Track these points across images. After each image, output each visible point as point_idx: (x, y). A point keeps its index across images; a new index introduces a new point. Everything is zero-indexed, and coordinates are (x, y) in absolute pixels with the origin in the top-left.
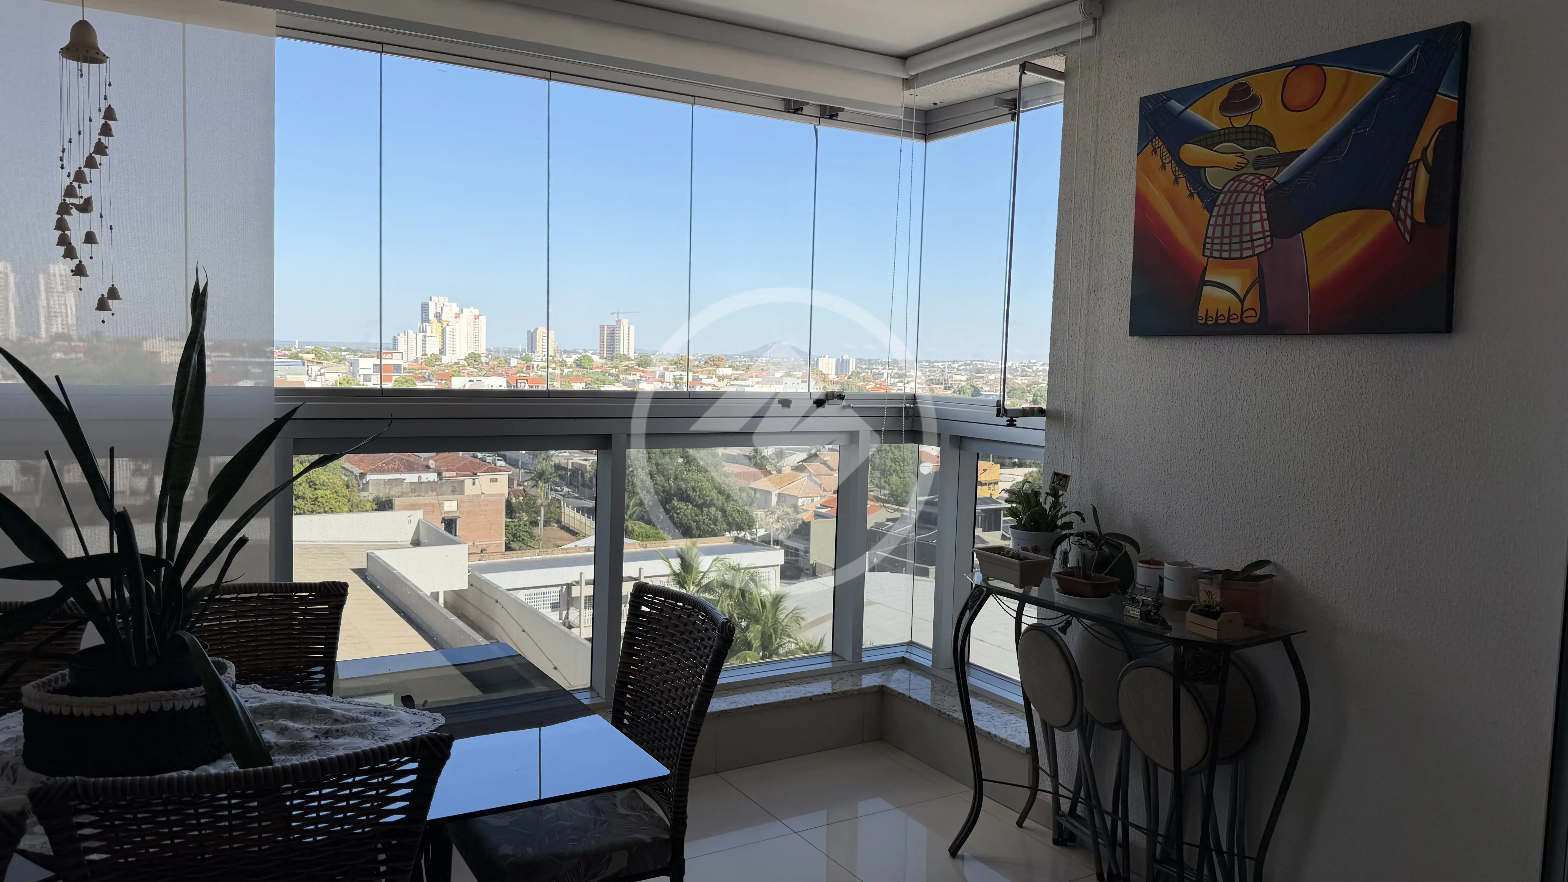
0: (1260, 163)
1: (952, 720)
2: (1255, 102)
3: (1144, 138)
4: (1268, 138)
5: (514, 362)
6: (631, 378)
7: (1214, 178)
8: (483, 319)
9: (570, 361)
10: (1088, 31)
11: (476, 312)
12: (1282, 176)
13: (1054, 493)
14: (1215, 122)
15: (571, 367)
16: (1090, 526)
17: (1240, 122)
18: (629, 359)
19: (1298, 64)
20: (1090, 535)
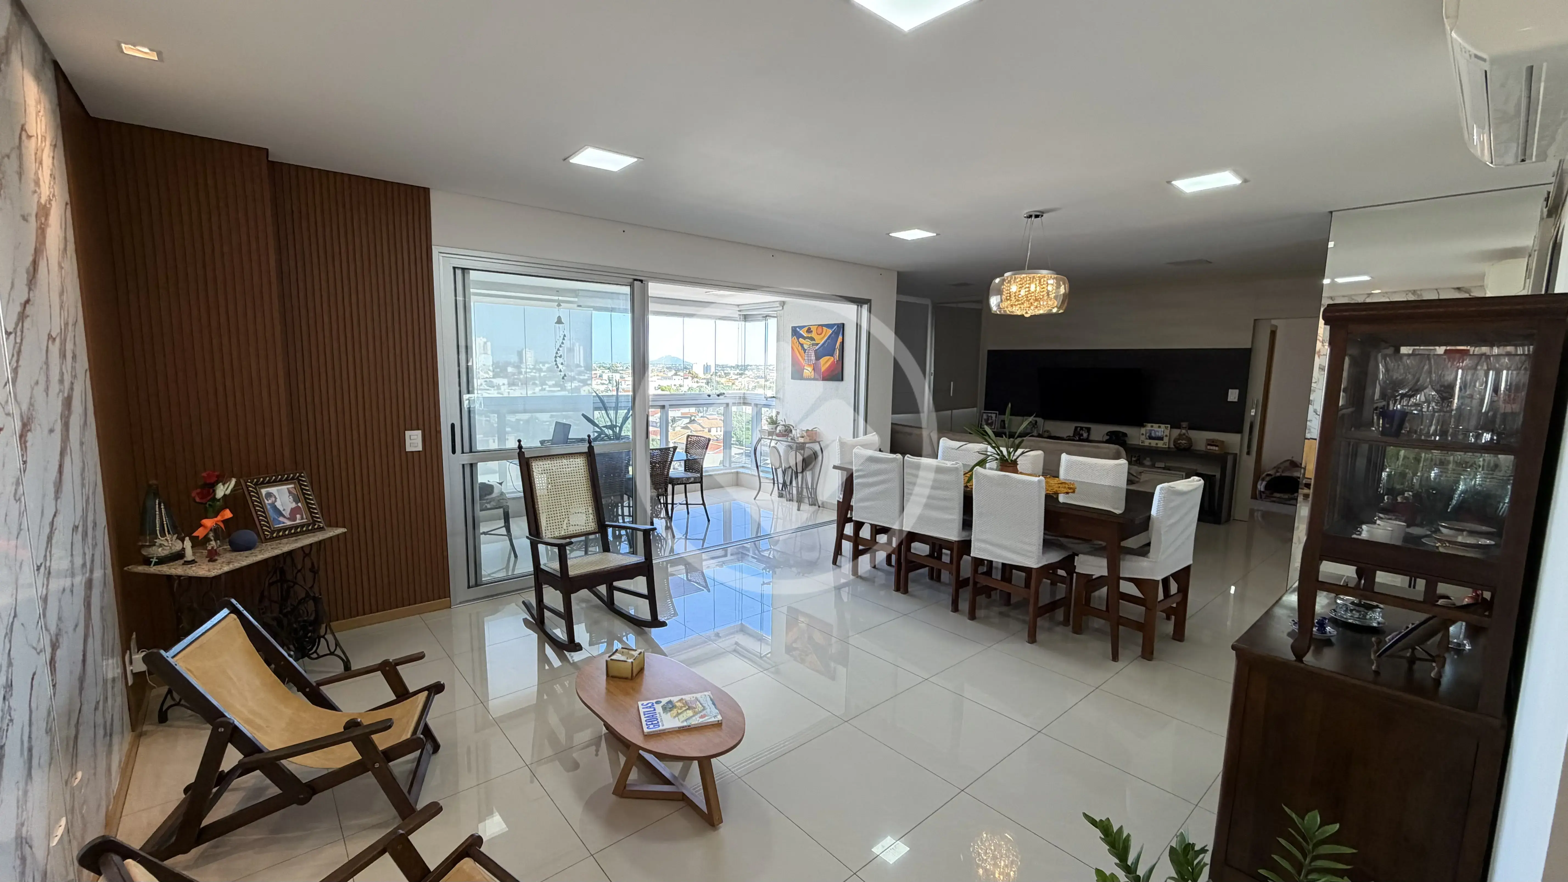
0: (813, 345)
1: (755, 475)
2: (812, 331)
3: (793, 335)
4: (814, 340)
5: (510, 369)
6: (582, 377)
7: (806, 347)
8: (489, 344)
9: (544, 368)
10: (781, 308)
11: (485, 340)
12: (817, 347)
13: (776, 416)
14: (805, 335)
15: (544, 372)
16: (784, 423)
17: (810, 335)
18: (581, 367)
19: (819, 325)
20: (784, 425)
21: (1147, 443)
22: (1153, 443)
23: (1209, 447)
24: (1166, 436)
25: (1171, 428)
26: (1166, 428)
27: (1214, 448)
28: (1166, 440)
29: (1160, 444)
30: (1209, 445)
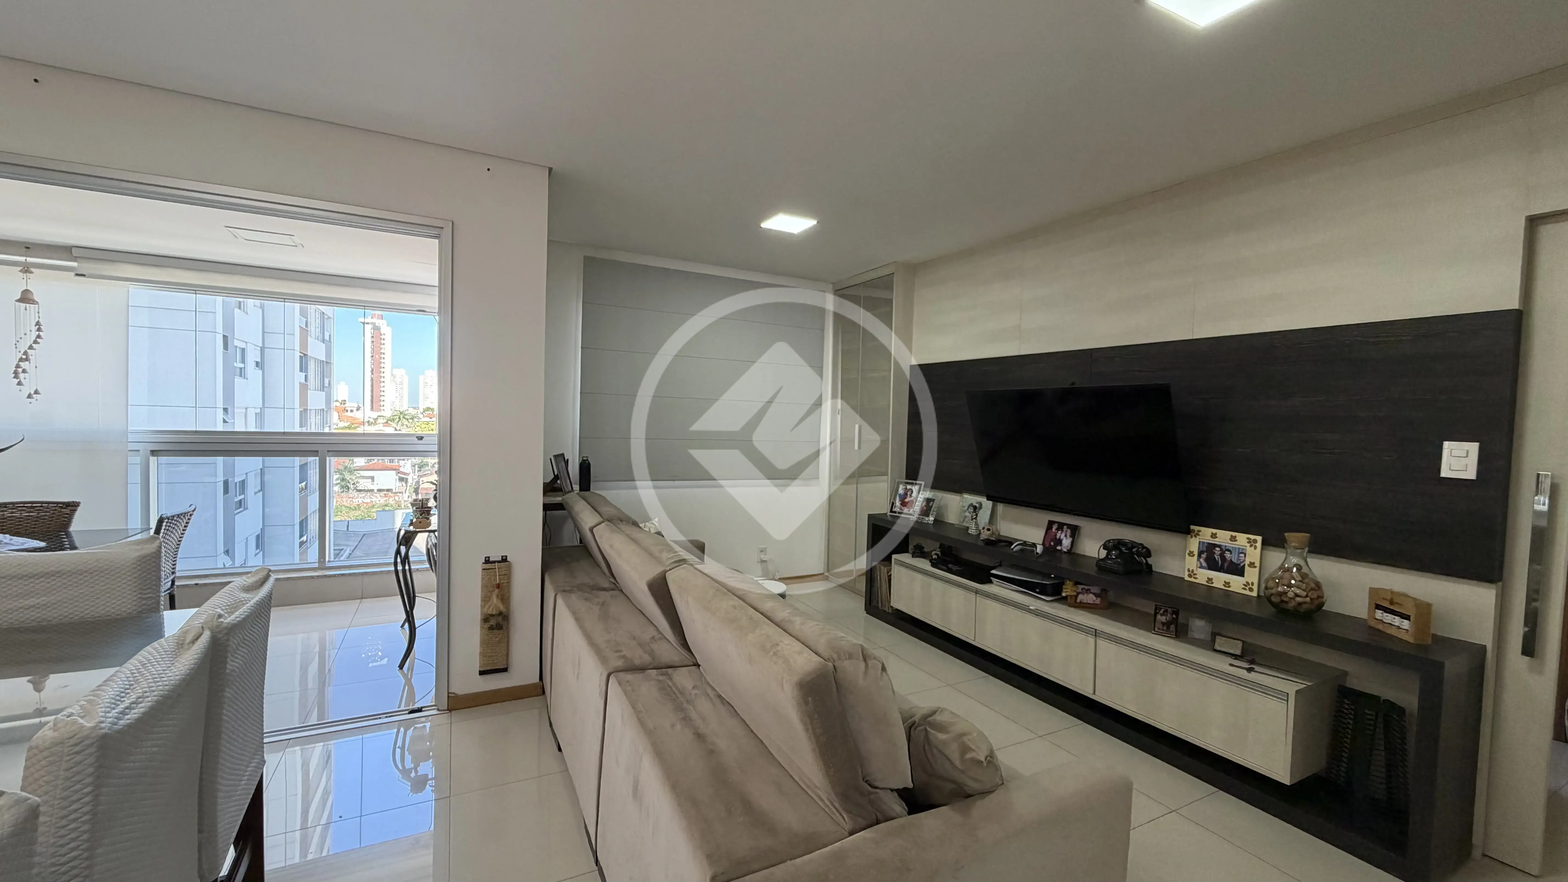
21: (1203, 575)
22: (1219, 579)
23: (1379, 614)
24: (1252, 565)
25: (1264, 543)
26: (1252, 543)
27: (1397, 621)
28: (1252, 575)
29: (1236, 583)
30: (1378, 607)
